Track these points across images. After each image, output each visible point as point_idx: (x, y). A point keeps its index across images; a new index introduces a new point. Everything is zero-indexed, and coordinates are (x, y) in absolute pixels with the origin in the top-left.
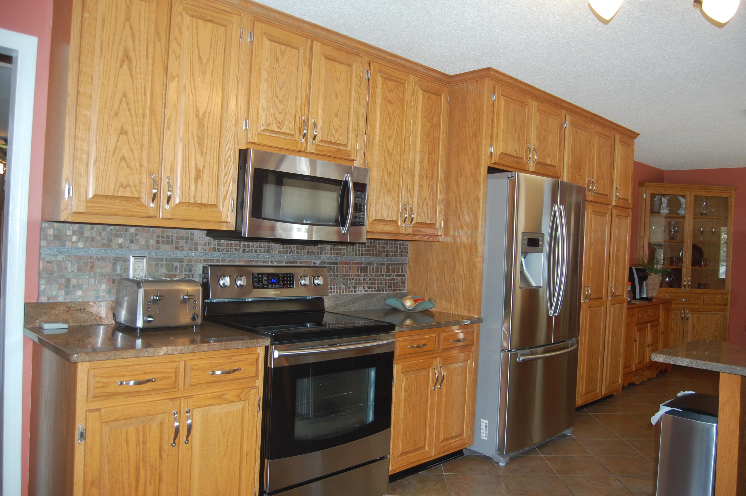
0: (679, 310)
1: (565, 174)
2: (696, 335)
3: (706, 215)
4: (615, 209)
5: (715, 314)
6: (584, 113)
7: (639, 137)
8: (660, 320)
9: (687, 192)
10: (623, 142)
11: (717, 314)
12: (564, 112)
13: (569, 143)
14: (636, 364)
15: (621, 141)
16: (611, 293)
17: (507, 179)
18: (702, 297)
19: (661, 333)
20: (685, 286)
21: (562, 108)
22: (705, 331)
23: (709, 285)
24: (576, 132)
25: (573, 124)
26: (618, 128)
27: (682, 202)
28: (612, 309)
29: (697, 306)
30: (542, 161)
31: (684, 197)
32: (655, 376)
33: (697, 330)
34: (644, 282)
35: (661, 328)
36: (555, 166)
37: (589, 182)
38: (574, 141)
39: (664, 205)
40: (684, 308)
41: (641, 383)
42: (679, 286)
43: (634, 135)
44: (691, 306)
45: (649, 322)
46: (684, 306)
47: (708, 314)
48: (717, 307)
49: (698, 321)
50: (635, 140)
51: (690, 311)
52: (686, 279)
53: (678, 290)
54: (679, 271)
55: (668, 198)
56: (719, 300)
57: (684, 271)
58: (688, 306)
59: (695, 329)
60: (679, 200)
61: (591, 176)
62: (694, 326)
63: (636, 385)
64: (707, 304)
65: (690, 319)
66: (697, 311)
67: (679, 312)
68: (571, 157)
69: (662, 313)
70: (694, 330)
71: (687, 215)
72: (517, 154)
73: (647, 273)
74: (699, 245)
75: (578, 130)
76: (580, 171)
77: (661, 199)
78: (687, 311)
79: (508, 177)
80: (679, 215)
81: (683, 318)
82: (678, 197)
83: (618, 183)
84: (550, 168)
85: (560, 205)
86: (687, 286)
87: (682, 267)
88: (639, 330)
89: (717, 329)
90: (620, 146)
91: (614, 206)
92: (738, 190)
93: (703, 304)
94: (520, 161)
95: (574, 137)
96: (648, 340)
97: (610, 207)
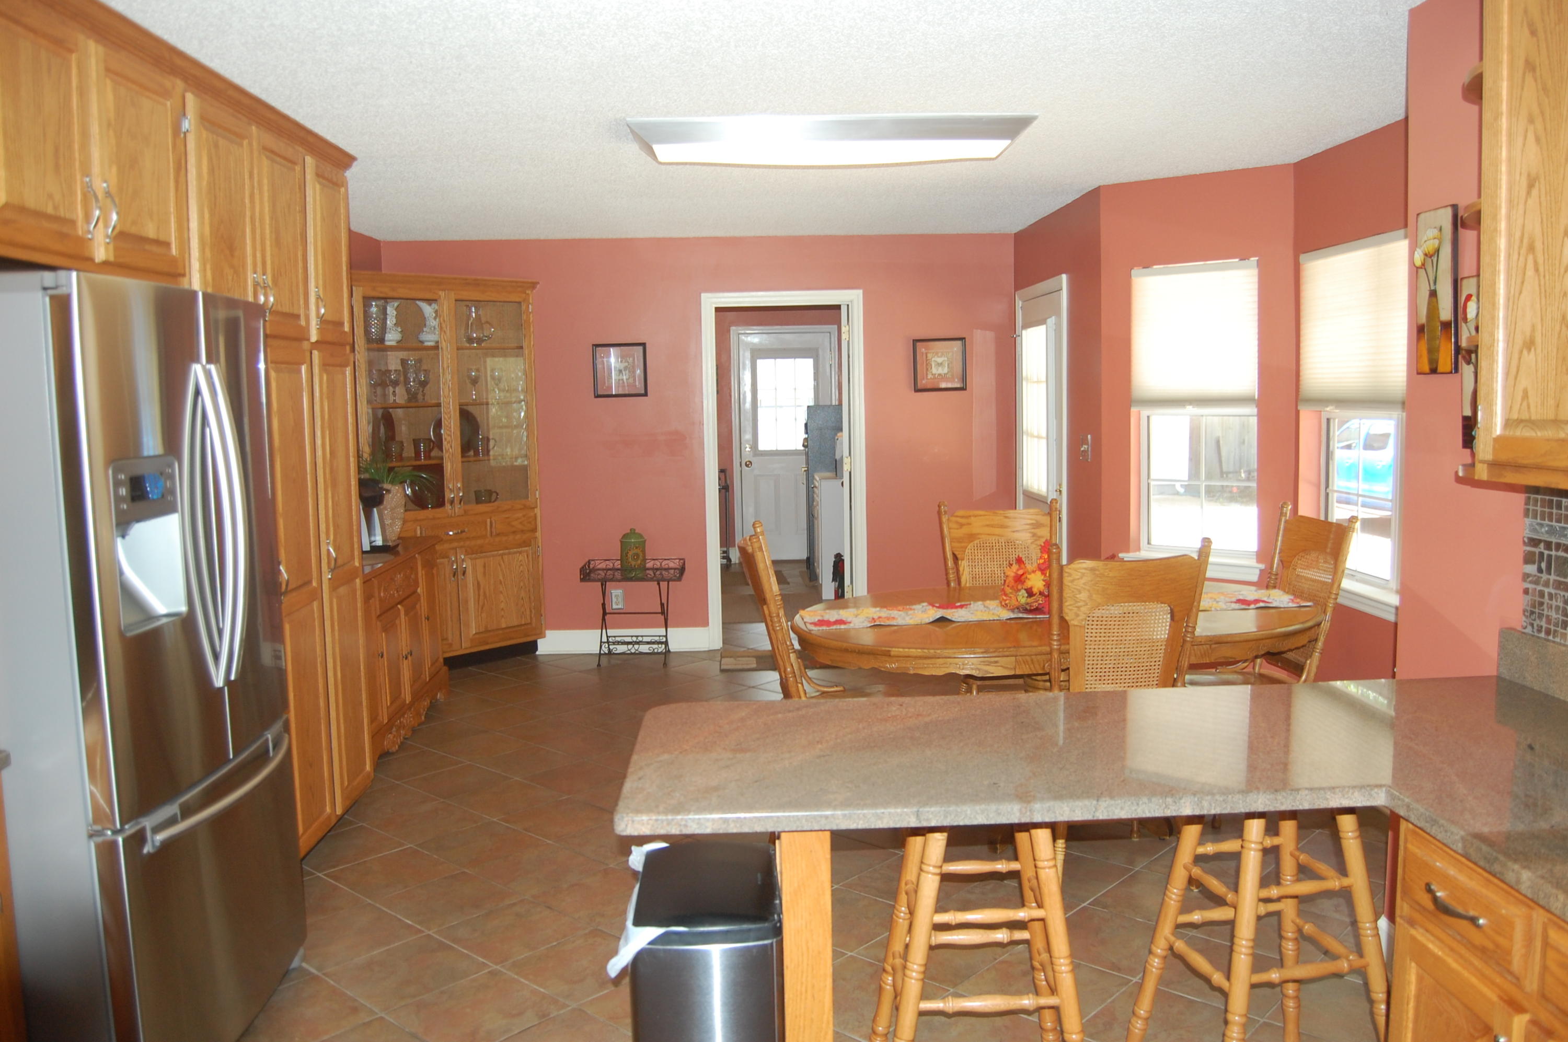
0: (446, 556)
1: (196, 265)
2: (484, 604)
3: (479, 341)
4: (319, 351)
5: (515, 553)
6: (231, 92)
7: (355, 163)
8: (419, 590)
9: (440, 293)
10: (324, 178)
11: (520, 553)
12: (180, 84)
13: (199, 176)
14: (388, 707)
15: (319, 175)
16: (329, 563)
17: (40, 294)
18: (488, 520)
19: (424, 618)
20: (452, 502)
21: (174, 71)
22: (501, 592)
23: (496, 492)
24: (216, 146)
25: (204, 120)
26: (311, 139)
27: (427, 315)
28: (335, 600)
29: (479, 542)
30: (133, 230)
31: (430, 301)
32: (423, 718)
33: (485, 593)
34: (375, 510)
35: (423, 607)
36: (167, 245)
37: (256, 285)
38: (212, 171)
39: (390, 322)
40: (455, 549)
41: (402, 746)
42: (440, 503)
43: (343, 159)
44: (467, 543)
45: (400, 603)
46: (455, 544)
47: (502, 555)
48: (518, 537)
49: (484, 573)
50: (348, 174)
51: (467, 554)
52: (453, 487)
53: (438, 512)
54: (438, 469)
55: (396, 304)
56: (521, 523)
57: (448, 468)
58: (462, 544)
59: (482, 590)
60: (420, 309)
61: (259, 269)
62: (478, 583)
63: (393, 753)
64: (498, 535)
65: (469, 572)
66: (481, 552)
67: (446, 560)
68: (207, 216)
69: (421, 572)
70: (479, 595)
71: (443, 345)
72: (56, 208)
73: (383, 489)
74: (471, 409)
75: (221, 142)
76: (232, 256)
77: (385, 309)
78: (463, 557)
79: (45, 289)
80: (422, 342)
81: (455, 574)
82: (418, 302)
83: (321, 282)
84: (155, 249)
85: (209, 361)
86: (457, 501)
87: (442, 458)
88: (385, 630)
89: (522, 584)
90: (318, 186)
91: (317, 342)
92: (538, 286)
93: (491, 535)
94: (65, 229)
95: (210, 159)
96: (404, 643)
97: (306, 345)
